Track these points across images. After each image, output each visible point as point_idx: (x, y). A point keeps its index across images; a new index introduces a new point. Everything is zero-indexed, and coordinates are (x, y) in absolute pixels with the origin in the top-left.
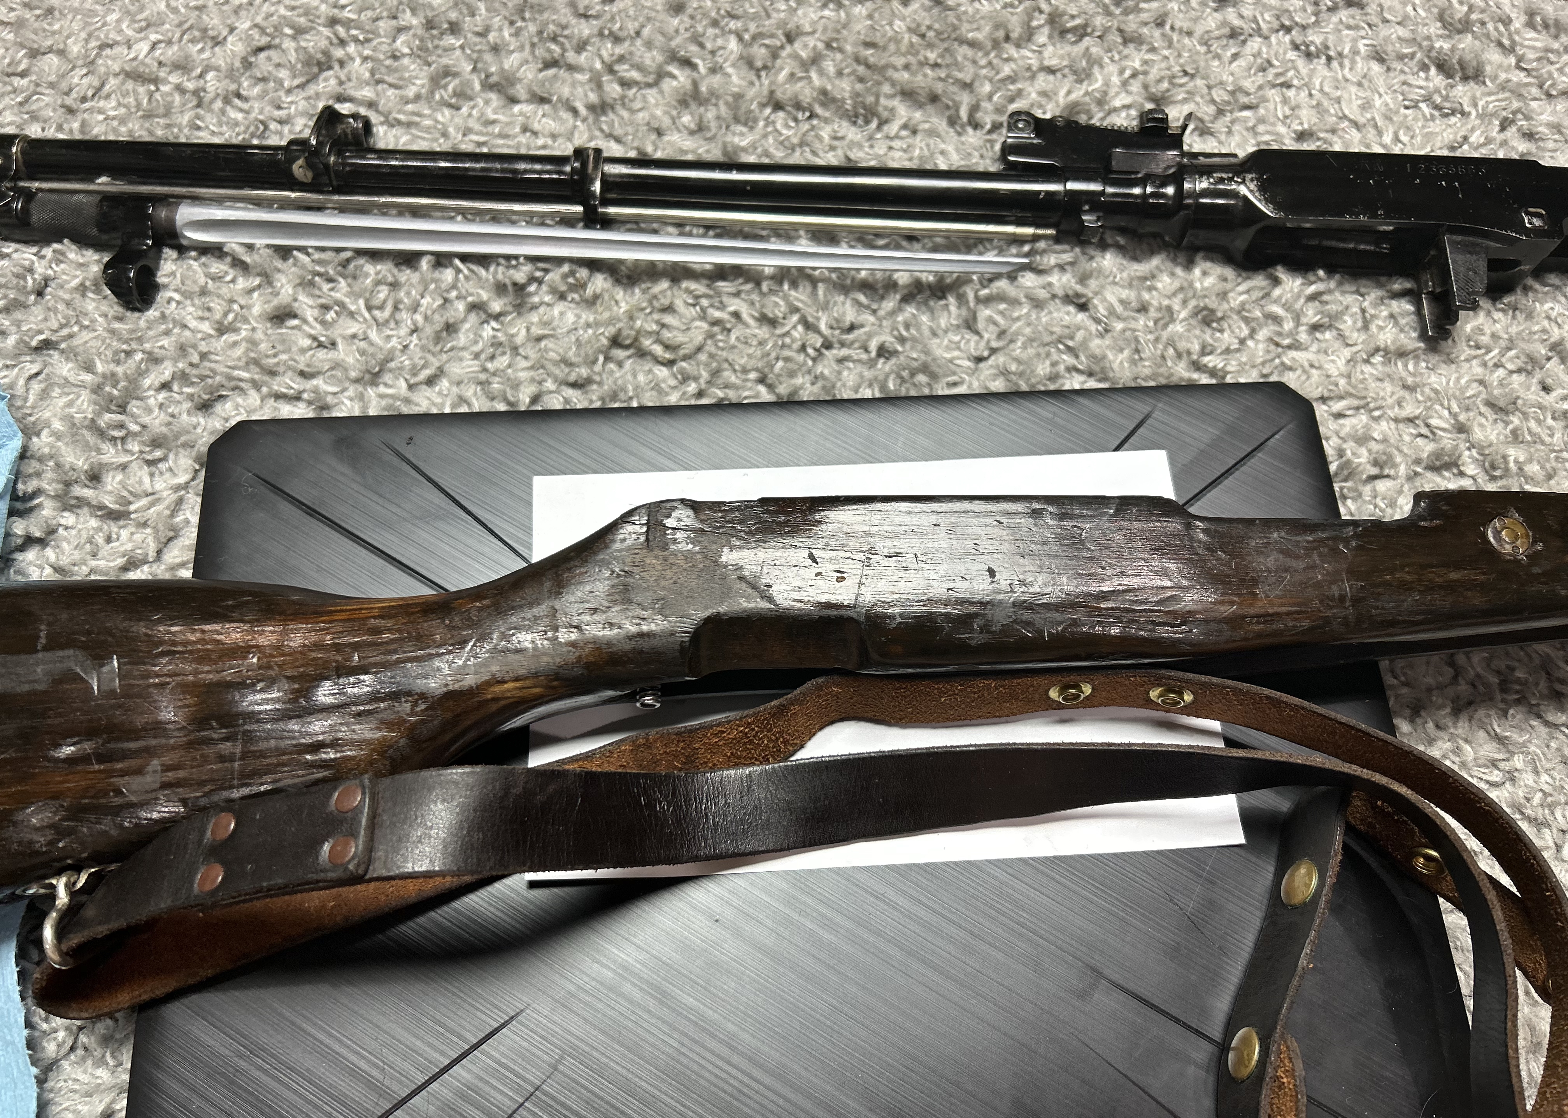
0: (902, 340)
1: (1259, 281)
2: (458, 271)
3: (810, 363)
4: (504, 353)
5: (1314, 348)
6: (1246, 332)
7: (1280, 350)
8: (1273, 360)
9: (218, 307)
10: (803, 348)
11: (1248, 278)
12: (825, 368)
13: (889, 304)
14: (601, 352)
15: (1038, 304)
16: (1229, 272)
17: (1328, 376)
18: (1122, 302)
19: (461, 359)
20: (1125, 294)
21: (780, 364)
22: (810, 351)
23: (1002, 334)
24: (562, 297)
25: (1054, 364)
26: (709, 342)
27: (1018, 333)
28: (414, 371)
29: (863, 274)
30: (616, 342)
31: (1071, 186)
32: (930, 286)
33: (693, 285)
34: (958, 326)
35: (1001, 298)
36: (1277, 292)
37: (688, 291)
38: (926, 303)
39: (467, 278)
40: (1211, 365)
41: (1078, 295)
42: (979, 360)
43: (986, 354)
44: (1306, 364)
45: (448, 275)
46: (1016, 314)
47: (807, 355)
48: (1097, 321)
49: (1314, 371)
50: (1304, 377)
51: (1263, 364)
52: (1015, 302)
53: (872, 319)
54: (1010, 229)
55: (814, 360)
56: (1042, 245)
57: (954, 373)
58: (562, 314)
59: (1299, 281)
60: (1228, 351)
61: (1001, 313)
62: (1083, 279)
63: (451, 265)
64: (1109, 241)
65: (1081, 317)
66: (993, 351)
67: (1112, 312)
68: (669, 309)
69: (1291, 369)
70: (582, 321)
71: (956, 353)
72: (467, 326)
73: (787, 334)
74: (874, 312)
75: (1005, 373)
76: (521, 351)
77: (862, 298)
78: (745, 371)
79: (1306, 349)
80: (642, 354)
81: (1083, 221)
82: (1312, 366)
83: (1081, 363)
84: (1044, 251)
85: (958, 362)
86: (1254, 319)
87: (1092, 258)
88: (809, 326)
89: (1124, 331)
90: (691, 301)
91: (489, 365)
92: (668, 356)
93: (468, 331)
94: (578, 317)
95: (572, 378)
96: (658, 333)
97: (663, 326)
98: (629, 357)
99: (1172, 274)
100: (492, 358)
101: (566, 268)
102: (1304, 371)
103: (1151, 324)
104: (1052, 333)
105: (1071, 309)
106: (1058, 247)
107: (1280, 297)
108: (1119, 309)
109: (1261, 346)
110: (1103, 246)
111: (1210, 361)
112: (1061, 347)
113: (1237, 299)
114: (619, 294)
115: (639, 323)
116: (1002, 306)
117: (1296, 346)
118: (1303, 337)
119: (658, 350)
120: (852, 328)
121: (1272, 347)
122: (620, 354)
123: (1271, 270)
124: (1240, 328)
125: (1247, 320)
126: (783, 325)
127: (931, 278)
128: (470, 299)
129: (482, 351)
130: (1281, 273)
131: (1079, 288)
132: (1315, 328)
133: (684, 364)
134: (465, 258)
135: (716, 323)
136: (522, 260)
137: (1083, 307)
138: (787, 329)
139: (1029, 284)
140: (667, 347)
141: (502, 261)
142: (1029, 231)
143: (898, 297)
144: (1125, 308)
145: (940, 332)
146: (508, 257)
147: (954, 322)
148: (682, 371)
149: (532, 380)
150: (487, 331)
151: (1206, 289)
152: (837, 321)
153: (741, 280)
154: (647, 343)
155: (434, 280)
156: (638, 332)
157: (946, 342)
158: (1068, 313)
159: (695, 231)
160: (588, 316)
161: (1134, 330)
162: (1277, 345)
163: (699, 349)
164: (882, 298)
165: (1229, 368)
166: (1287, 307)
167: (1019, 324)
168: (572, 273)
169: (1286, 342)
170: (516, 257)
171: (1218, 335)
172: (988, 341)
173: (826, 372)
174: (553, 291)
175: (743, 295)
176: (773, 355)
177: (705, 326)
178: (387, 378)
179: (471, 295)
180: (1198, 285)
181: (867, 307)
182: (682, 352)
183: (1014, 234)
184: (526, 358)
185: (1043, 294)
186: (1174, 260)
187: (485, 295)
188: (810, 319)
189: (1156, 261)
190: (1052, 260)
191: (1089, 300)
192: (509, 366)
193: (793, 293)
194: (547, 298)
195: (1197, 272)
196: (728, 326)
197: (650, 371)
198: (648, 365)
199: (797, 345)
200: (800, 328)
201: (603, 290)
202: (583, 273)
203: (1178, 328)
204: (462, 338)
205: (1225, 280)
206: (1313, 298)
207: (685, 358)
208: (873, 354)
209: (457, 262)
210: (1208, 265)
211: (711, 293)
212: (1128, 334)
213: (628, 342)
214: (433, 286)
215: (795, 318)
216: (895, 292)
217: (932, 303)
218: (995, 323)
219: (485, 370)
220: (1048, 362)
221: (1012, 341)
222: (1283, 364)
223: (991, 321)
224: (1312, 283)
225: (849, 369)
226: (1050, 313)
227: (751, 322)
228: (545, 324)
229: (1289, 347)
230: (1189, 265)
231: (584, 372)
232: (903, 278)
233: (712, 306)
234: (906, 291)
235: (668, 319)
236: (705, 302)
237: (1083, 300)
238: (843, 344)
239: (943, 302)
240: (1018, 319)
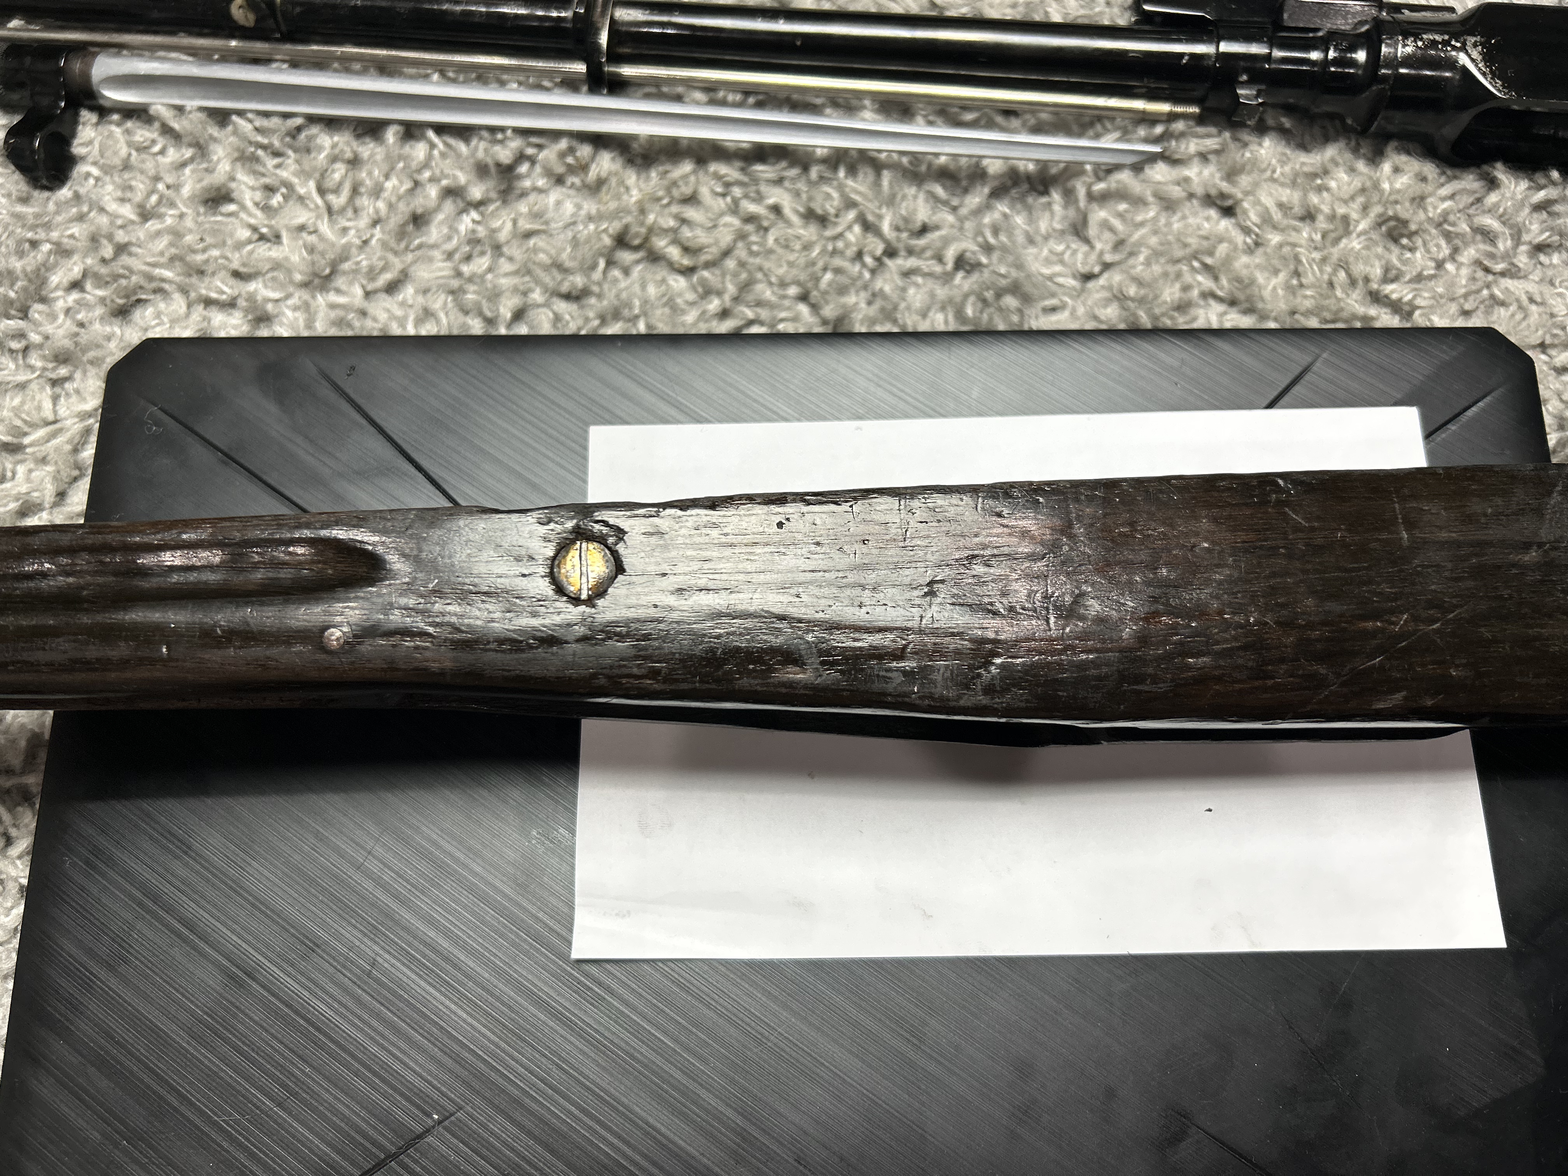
0: (988, 249)
1: (1469, 182)
2: (433, 146)
3: (867, 275)
4: (483, 253)
5: (1536, 276)
6: (1446, 251)
7: (1490, 278)
8: (1478, 291)
9: (140, 186)
10: (859, 255)
11: (1455, 177)
12: (886, 284)
13: (974, 200)
14: (601, 255)
15: (1169, 205)
16: (1430, 169)
18: (1281, 205)
19: (431, 260)
20: (1286, 194)
22: (868, 260)
23: (1119, 244)
24: (559, 180)
25: (1186, 288)
26: (740, 244)
27: (1140, 243)
28: (372, 274)
29: (943, 159)
30: (621, 241)
31: (1225, 47)
32: (1028, 178)
33: (723, 169)
34: (1063, 232)
35: (1121, 195)
36: (1493, 198)
37: (718, 177)
38: (1022, 199)
39: (443, 155)
40: (1394, 296)
41: (1223, 196)
42: (1088, 277)
43: (1097, 269)
44: (1524, 298)
45: (419, 150)
46: (1139, 218)
47: (864, 265)
48: (1247, 231)
49: (1533, 308)
50: (1519, 316)
51: (1466, 296)
52: (1138, 202)
53: (950, 218)
54: (1139, 104)
55: (873, 272)
56: (1179, 126)
57: (1053, 295)
58: (558, 203)
59: (1524, 185)
60: (1419, 278)
61: (1121, 216)
62: (1231, 175)
63: (423, 137)
64: (1270, 122)
65: (1225, 224)
66: (1107, 266)
67: (1267, 220)
68: (691, 199)
69: (1503, 304)
70: (583, 213)
71: (1058, 268)
72: (440, 217)
73: (840, 236)
74: (954, 209)
75: (1120, 298)
76: (505, 249)
77: (939, 190)
78: (783, 284)
79: (1525, 277)
80: (655, 258)
81: (1237, 97)
82: (1531, 300)
83: (1221, 288)
84: (1182, 135)
85: (1060, 280)
86: (1457, 235)
87: (1245, 145)
88: (868, 227)
89: (1281, 246)
90: (719, 190)
91: (466, 269)
92: (686, 262)
93: (442, 223)
94: (579, 207)
95: (565, 288)
96: (675, 231)
97: (684, 221)
98: (638, 262)
99: (1352, 170)
100: (468, 258)
101: (563, 144)
102: (1520, 307)
103: (1318, 237)
104: (1185, 245)
105: (1213, 213)
106: (1200, 130)
107: (1497, 205)
108: (1277, 215)
109: (1464, 271)
110: (1261, 129)
111: (1393, 290)
112: (1196, 264)
113: (1437, 207)
114: (631, 177)
115: (651, 218)
116: (1122, 207)
117: (1513, 272)
118: (1522, 260)
119: (674, 253)
120: (924, 230)
121: (1480, 274)
122: (626, 257)
123: (1486, 168)
124: (1438, 246)
125: (1448, 236)
126: (835, 224)
127: (1031, 167)
128: (444, 182)
129: (456, 250)
130: (1500, 172)
131: (1225, 186)
132: (1540, 248)
133: (706, 274)
134: (441, 129)
135: (750, 219)
136: (509, 133)
137: (1228, 211)
138: (839, 229)
139: (1158, 177)
140: (686, 250)
141: (485, 134)
142: (1164, 107)
143: (986, 190)
144: (1285, 215)
145: (1039, 239)
146: (493, 130)
147: (1058, 226)
148: (703, 282)
149: (515, 290)
150: (466, 223)
151: (1398, 191)
152: (906, 220)
153: (784, 164)
154: (660, 243)
155: (400, 158)
156: (651, 230)
157: (1045, 252)
158: (1208, 219)
159: (730, 97)
160: (590, 206)
161: (1294, 245)
162: (1487, 270)
163: (726, 253)
164: (966, 191)
165: (1419, 302)
166: (1504, 219)
167: (1143, 231)
168: (571, 150)
169: (1500, 267)
170: (502, 129)
171: (1408, 255)
172: (1101, 253)
173: (887, 289)
174: (548, 172)
175: (787, 184)
176: (820, 264)
177: (735, 222)
178: (340, 282)
179: (447, 177)
180: (1386, 186)
181: (945, 203)
182: (704, 258)
183: (1144, 112)
184: (511, 259)
185: (1177, 192)
186: (1355, 151)
187: (462, 178)
188: (870, 218)
189: (1331, 151)
190: (1192, 146)
191: (1238, 202)
192: (490, 270)
193: (850, 182)
194: (541, 183)
195: (1387, 167)
196: (765, 224)
197: (664, 281)
198: (661, 272)
199: (851, 252)
200: (857, 229)
201: (610, 173)
202: (585, 151)
203: (1355, 244)
204: (434, 232)
205: (1424, 179)
206: (1539, 207)
207: (708, 265)
208: (950, 266)
209: (431, 134)
210: (1402, 159)
211: (746, 179)
212: (1286, 250)
213: (636, 242)
214: (401, 165)
215: (851, 215)
216: (983, 185)
217: (1030, 200)
218: (1112, 229)
219: (459, 274)
220: (1177, 286)
221: (1132, 254)
222: (1492, 297)
223: (1106, 225)
224: (1541, 188)
225: (917, 285)
226: (1184, 218)
227: (795, 219)
228: (536, 216)
229: (1503, 274)
230: (1375, 157)
231: (579, 280)
232: (994, 167)
233: (746, 196)
234: (996, 183)
235: (691, 213)
236: (737, 191)
237: (1229, 203)
238: (911, 252)
239: (1044, 200)
240: (1142, 224)
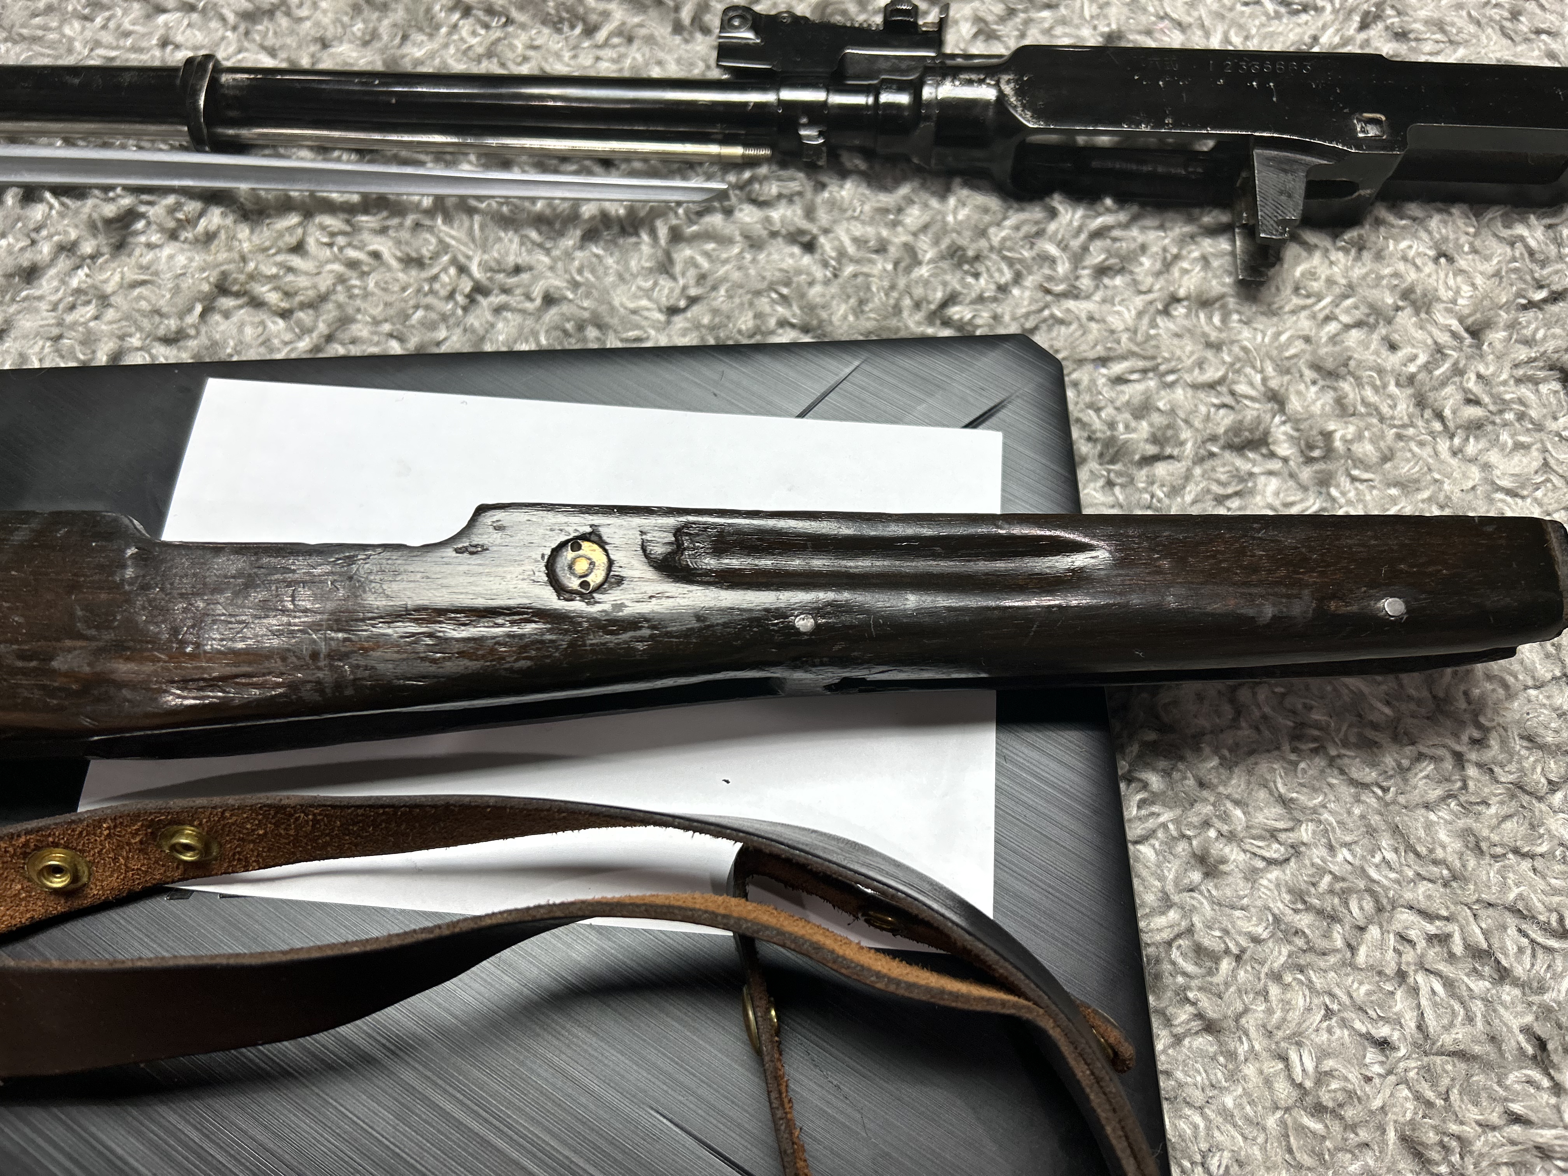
0: (575, 285)
2: (50, 207)
3: (460, 312)
5: (1097, 297)
6: (1007, 275)
7: (1049, 298)
8: (1041, 310)
10: (451, 296)
12: (477, 319)
13: (569, 242)
14: (199, 300)
15: (754, 243)
16: (993, 202)
17: (1112, 332)
18: (855, 240)
19: (37, 310)
20: (858, 230)
21: (420, 313)
22: (460, 298)
23: (702, 278)
24: (173, 235)
26: (339, 288)
27: (724, 279)
31: (787, 95)
32: (620, 221)
33: (328, 220)
34: (651, 270)
36: (1052, 227)
37: (323, 228)
40: (956, 317)
41: (802, 232)
42: (673, 311)
43: (682, 303)
44: (1083, 316)
45: (37, 212)
46: (724, 256)
47: (456, 303)
48: (825, 264)
51: (1027, 315)
52: (725, 241)
53: (546, 260)
54: (713, 149)
55: (465, 309)
57: (638, 327)
58: (171, 257)
59: (1080, 213)
60: (981, 299)
62: (810, 213)
63: (42, 198)
65: (807, 260)
67: (842, 254)
72: (52, 272)
76: (113, 300)
77: (534, 235)
79: (1088, 297)
80: (256, 303)
81: (800, 137)
82: (1091, 318)
83: (794, 316)
86: (1021, 261)
88: (462, 270)
89: (855, 276)
90: (325, 240)
91: (68, 318)
92: (284, 305)
93: (53, 276)
94: (190, 259)
95: (161, 332)
96: (275, 277)
98: (241, 307)
99: (926, 205)
101: (171, 200)
103: (890, 267)
105: (796, 250)
107: (1056, 232)
108: (851, 249)
109: (1027, 294)
110: (843, 174)
111: (956, 312)
113: (997, 235)
114: (243, 232)
115: (252, 265)
116: (710, 246)
117: (1073, 293)
118: (1085, 282)
119: (273, 298)
120: (517, 270)
121: (1040, 294)
122: (227, 302)
124: (1000, 271)
125: (1010, 262)
126: (431, 265)
128: (58, 239)
129: (61, 300)
130: (1057, 201)
131: (805, 225)
132: (1102, 271)
133: (301, 315)
134: (59, 191)
135: (353, 264)
136: (119, 190)
137: (809, 247)
138: (435, 271)
139: (748, 219)
140: (287, 295)
141: (97, 193)
142: (737, 151)
143: (578, 233)
144: (859, 248)
145: (627, 276)
147: (648, 265)
148: (299, 324)
149: (112, 334)
150: (79, 277)
151: (960, 223)
152: (498, 262)
153: (385, 214)
154: (263, 291)
155: (19, 218)
156: (252, 277)
157: (634, 288)
158: (792, 255)
159: (345, 157)
160: (199, 258)
161: (867, 275)
162: (1048, 292)
163: (323, 298)
164: (561, 234)
165: (979, 321)
166: (1063, 246)
167: (727, 267)
168: (179, 206)
169: (1060, 288)
171: (970, 280)
172: (684, 288)
173: (477, 324)
174: (161, 228)
175: (391, 233)
176: (412, 303)
177: (337, 267)
179: (60, 234)
180: (950, 219)
181: (540, 246)
182: (299, 298)
183: (719, 156)
184: (117, 308)
185: (759, 230)
187: (75, 234)
188: (462, 259)
189: (904, 190)
190: (773, 189)
191: (814, 238)
193: (445, 228)
194: (155, 238)
195: (952, 201)
196: (366, 269)
197: (262, 323)
198: (262, 315)
199: (443, 293)
200: (452, 271)
201: (219, 228)
202: (194, 206)
203: (924, 271)
204: (47, 285)
205: (986, 210)
206: (1098, 234)
207: (303, 306)
208: (538, 302)
209: (48, 195)
210: (965, 192)
211: (348, 229)
212: (860, 279)
213: (235, 288)
214: (20, 225)
215: (446, 258)
216: (575, 227)
217: (621, 241)
218: (696, 266)
219: (60, 322)
221: (714, 288)
222: (1053, 316)
223: (692, 263)
227: (394, 263)
228: (144, 268)
229: (1065, 295)
230: (943, 193)
233: (349, 245)
234: (586, 226)
235: (296, 261)
236: (341, 240)
237: (806, 239)
238: (505, 291)
239: (633, 240)
240: (726, 261)
